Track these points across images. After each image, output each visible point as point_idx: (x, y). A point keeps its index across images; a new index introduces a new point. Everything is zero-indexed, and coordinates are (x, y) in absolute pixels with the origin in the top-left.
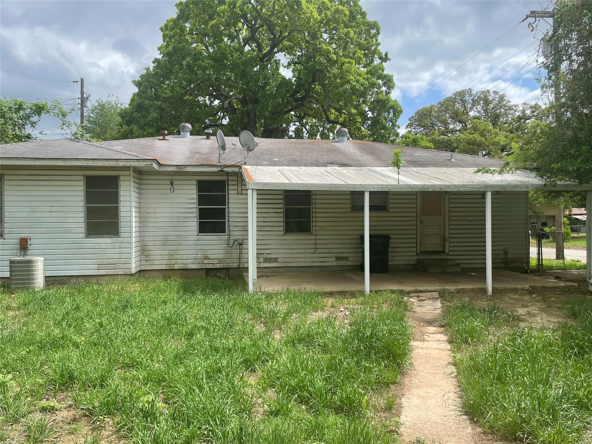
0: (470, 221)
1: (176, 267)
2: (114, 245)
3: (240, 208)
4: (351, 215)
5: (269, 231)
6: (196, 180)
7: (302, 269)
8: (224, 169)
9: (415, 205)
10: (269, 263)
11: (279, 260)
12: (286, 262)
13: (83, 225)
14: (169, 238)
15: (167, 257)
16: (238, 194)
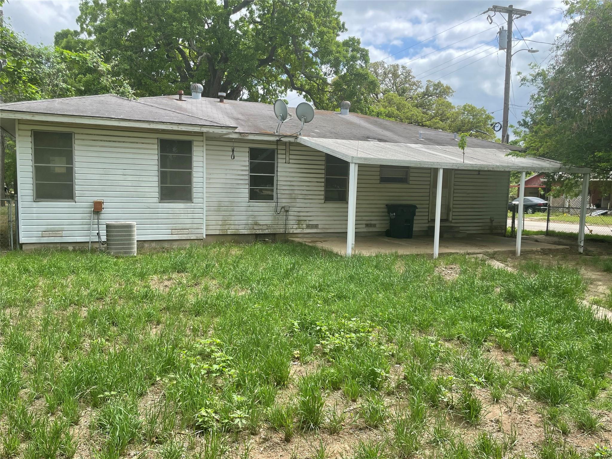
0: (468, 194)
1: (229, 232)
2: (187, 210)
3: (287, 177)
4: (380, 186)
5: (312, 199)
6: (249, 147)
7: (337, 235)
8: (282, 139)
9: (429, 179)
10: (311, 229)
11: (319, 226)
12: (325, 229)
13: (157, 189)
14: (222, 204)
15: (220, 223)
16: (286, 163)
